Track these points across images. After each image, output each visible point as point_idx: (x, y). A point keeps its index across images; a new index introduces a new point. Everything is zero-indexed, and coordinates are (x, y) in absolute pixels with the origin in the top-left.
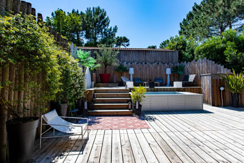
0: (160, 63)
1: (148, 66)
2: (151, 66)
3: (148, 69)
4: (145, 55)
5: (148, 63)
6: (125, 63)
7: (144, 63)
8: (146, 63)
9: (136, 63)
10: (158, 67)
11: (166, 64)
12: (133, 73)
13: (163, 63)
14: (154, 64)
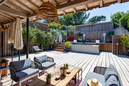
0: (100, 31)
1: (93, 32)
2: (95, 32)
3: (93, 34)
4: (92, 27)
5: (93, 31)
6: (82, 32)
7: (91, 31)
8: (92, 31)
9: (87, 31)
10: (99, 33)
11: (104, 31)
12: (85, 36)
13: (102, 30)
14: (96, 31)
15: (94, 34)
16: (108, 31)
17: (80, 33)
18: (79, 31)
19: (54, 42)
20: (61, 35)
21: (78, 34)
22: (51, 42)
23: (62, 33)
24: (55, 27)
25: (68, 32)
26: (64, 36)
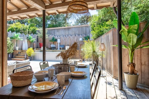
0: (77, 35)
2: (71, 37)
5: (69, 36)
7: (67, 36)
9: (62, 36)
10: (75, 38)
11: (81, 35)
12: (60, 42)
13: (79, 35)
14: (73, 36)
15: (70, 40)
16: (85, 35)
17: (53, 38)
18: (53, 35)
19: (15, 50)
20: (26, 41)
21: (52, 39)
22: (9, 50)
23: (27, 38)
24: (18, 29)
25: (38, 36)
26: (31, 42)
